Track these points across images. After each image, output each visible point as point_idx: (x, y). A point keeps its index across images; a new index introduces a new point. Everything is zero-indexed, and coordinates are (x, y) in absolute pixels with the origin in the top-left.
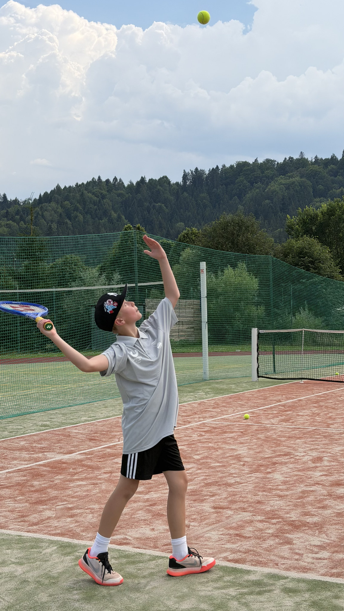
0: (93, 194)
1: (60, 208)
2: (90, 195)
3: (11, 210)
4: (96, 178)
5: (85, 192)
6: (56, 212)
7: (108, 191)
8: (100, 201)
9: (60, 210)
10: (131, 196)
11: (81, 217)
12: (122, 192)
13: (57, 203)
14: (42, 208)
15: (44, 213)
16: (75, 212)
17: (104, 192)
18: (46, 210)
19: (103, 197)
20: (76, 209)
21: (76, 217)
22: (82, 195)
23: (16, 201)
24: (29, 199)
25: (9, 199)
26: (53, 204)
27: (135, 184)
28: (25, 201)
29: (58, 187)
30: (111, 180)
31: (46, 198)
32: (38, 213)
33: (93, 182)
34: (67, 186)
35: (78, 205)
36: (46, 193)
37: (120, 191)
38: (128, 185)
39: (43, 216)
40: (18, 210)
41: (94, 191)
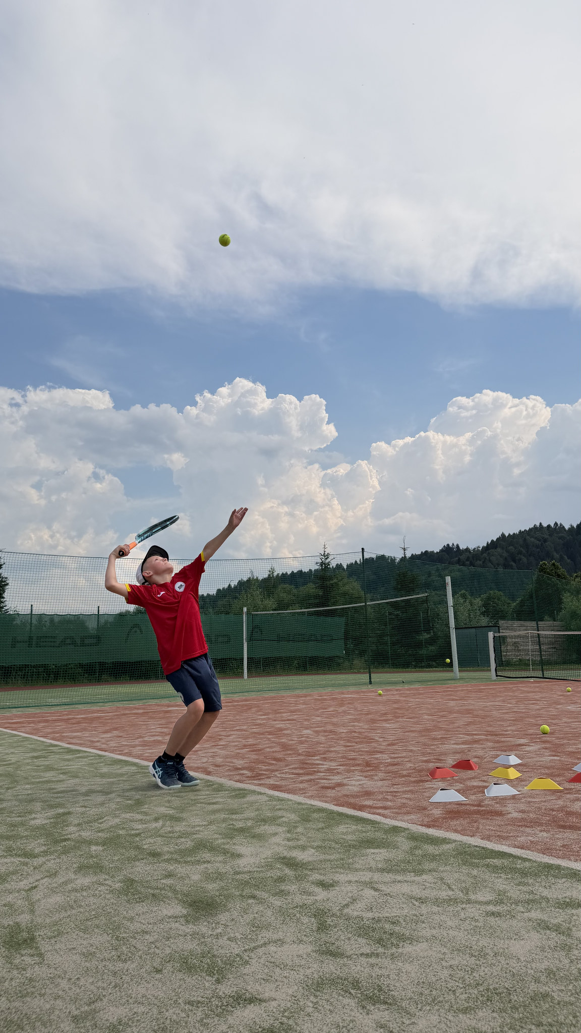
0: (536, 538)
1: (505, 552)
2: (532, 539)
3: (463, 557)
4: (538, 525)
5: (528, 537)
6: (501, 556)
7: (550, 535)
8: (542, 544)
9: (505, 554)
10: (571, 537)
11: (525, 560)
12: (563, 535)
13: (503, 548)
14: (489, 553)
15: (491, 558)
16: (519, 556)
17: (546, 536)
18: (493, 555)
19: (545, 541)
20: (520, 553)
21: (520, 560)
22: (525, 540)
23: (467, 550)
24: (479, 547)
25: (461, 548)
26: (499, 550)
27: (575, 527)
28: (475, 549)
29: (503, 535)
30: (552, 526)
31: (492, 545)
32: (486, 558)
33: (535, 527)
34: (512, 534)
35: (522, 549)
36: (492, 541)
37: (560, 535)
38: (569, 529)
39: (490, 561)
40: (468, 557)
41: (536, 536)
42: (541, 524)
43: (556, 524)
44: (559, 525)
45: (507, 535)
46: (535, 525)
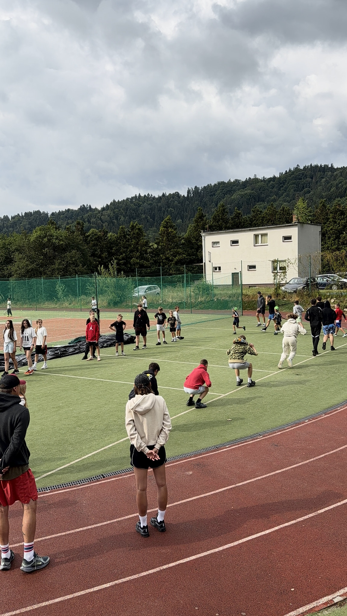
6: (109, 216)
8: (137, 208)
9: (112, 214)
10: (156, 204)
11: (123, 219)
13: (111, 210)
22: (126, 205)
26: (109, 212)
31: (107, 207)
33: (136, 197)
35: (123, 211)
37: (150, 202)
41: (135, 202)
42: (139, 194)
43: (149, 194)
44: (150, 196)
45: (117, 201)
46: (136, 194)
